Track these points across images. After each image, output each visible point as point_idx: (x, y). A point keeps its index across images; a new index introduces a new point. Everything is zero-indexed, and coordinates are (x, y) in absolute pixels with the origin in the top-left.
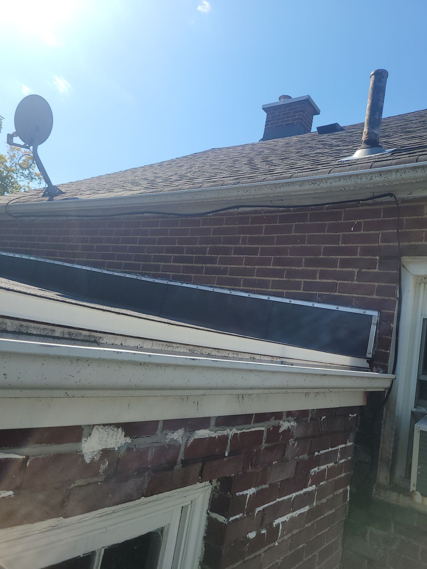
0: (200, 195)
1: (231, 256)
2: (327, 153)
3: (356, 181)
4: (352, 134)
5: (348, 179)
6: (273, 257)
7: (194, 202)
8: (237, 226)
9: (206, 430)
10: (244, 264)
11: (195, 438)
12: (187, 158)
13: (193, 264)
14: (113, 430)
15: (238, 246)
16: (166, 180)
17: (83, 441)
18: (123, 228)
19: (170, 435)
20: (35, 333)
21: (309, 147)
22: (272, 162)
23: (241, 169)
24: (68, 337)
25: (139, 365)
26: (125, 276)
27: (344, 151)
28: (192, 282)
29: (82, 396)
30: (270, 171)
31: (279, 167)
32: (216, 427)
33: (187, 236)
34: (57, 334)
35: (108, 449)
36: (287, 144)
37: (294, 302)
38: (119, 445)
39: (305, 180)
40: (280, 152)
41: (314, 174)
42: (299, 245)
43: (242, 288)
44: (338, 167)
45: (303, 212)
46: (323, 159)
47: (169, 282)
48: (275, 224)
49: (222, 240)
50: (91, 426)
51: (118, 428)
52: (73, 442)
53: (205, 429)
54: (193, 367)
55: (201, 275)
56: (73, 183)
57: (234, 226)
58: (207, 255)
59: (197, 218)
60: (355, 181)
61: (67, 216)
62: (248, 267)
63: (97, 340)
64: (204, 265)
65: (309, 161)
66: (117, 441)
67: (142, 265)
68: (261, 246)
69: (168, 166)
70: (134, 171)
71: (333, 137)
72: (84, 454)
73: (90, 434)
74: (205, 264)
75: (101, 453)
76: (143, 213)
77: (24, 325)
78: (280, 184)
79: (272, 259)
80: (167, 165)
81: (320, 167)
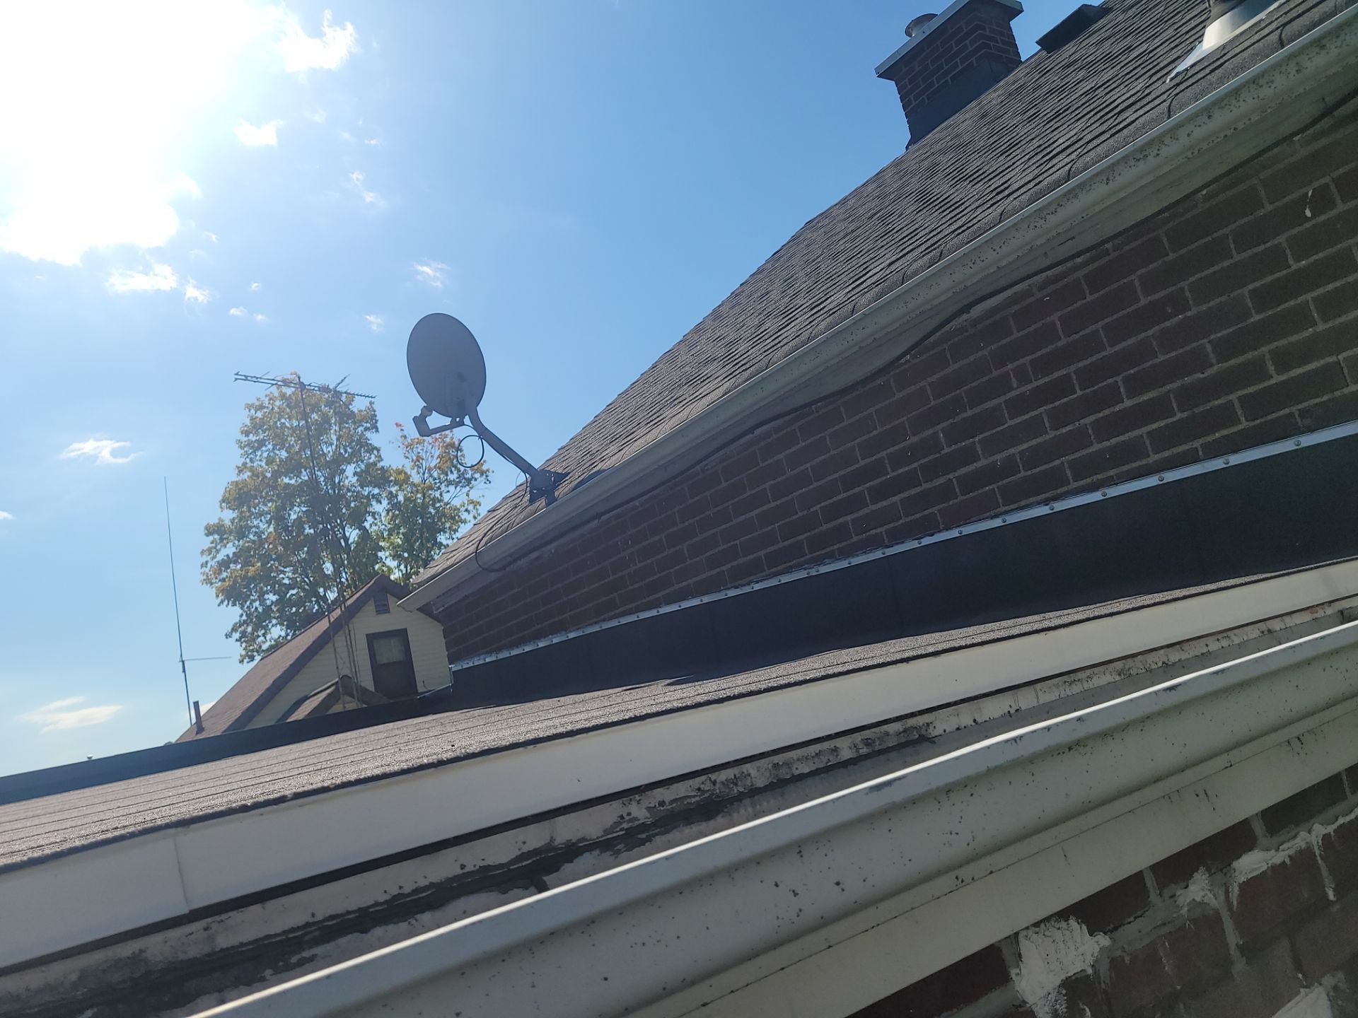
0: (863, 329)
1: (1006, 426)
2: (1112, 78)
3: (1258, 97)
4: (1144, 7)
5: (1234, 102)
6: (1119, 379)
7: (856, 349)
8: (986, 352)
9: (1252, 852)
10: (1050, 430)
11: (1241, 882)
12: (765, 273)
13: (921, 485)
14: (1059, 929)
15: (1013, 394)
16: (757, 339)
17: (1014, 979)
18: (724, 484)
19: (1181, 894)
20: (807, 770)
21: (1051, 92)
22: (981, 172)
23: (917, 226)
24: (868, 750)
25: (1068, 750)
26: (779, 581)
27: (1160, 51)
28: (941, 527)
29: (988, 872)
30: (999, 190)
31: (1013, 173)
32: (1271, 837)
33: (875, 432)
34: (846, 754)
35: (1073, 978)
36: (983, 116)
37: (1236, 459)
38: (1090, 960)
39: (1113, 164)
40: (982, 143)
41: (1128, 137)
42: (1175, 320)
43: (1075, 485)
44: (1183, 90)
45: (1145, 238)
46: (1121, 95)
47: (886, 550)
48: (1084, 301)
49: (966, 400)
50: (1013, 937)
51: (1067, 920)
52: (997, 988)
53: (1250, 851)
54: (1179, 708)
55: (956, 501)
56: (567, 448)
57: (980, 354)
58: (946, 450)
59: (880, 381)
60: (1255, 96)
61: (599, 516)
62: (1064, 430)
63: (923, 732)
64: (951, 476)
65: (1084, 119)
66: (1081, 950)
67: (805, 541)
68: (1072, 368)
69: (734, 310)
70: (670, 357)
71: (1094, 39)
72: (1033, 1007)
73: (1020, 955)
74: (952, 472)
75: (1064, 992)
76: (751, 430)
77: (781, 763)
78: (1050, 204)
79: (1120, 383)
80: (732, 308)
81: (1130, 115)
